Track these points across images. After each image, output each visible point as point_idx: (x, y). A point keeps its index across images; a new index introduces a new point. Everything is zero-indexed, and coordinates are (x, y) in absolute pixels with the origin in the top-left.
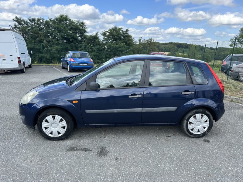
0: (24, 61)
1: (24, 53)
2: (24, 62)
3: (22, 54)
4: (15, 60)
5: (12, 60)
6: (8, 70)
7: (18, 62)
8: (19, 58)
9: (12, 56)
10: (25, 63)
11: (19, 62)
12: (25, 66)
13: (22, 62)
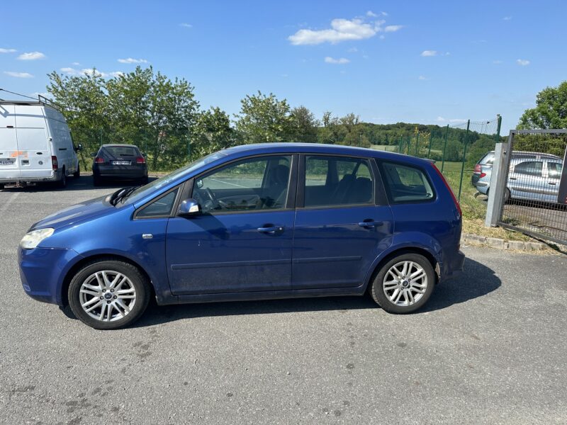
0: (64, 163)
1: (65, 149)
2: (64, 166)
3: (60, 149)
4: (47, 161)
5: (41, 163)
6: (32, 182)
7: (53, 165)
8: (54, 158)
9: (40, 153)
10: (66, 169)
11: (55, 166)
13: (60, 166)
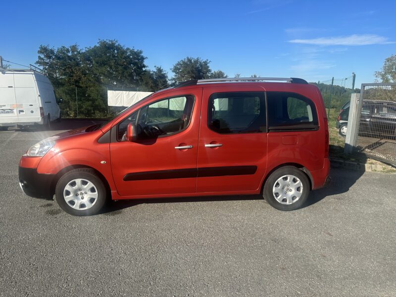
0: (48, 112)
4: (37, 111)
5: (32, 112)
6: (27, 126)
7: (41, 113)
10: (51, 116)
12: (51, 120)
13: (46, 114)
